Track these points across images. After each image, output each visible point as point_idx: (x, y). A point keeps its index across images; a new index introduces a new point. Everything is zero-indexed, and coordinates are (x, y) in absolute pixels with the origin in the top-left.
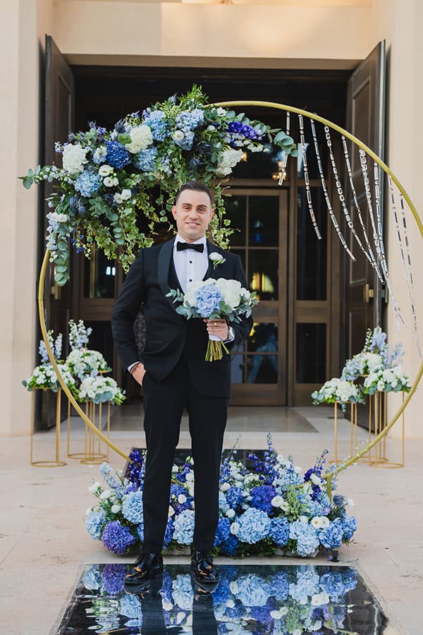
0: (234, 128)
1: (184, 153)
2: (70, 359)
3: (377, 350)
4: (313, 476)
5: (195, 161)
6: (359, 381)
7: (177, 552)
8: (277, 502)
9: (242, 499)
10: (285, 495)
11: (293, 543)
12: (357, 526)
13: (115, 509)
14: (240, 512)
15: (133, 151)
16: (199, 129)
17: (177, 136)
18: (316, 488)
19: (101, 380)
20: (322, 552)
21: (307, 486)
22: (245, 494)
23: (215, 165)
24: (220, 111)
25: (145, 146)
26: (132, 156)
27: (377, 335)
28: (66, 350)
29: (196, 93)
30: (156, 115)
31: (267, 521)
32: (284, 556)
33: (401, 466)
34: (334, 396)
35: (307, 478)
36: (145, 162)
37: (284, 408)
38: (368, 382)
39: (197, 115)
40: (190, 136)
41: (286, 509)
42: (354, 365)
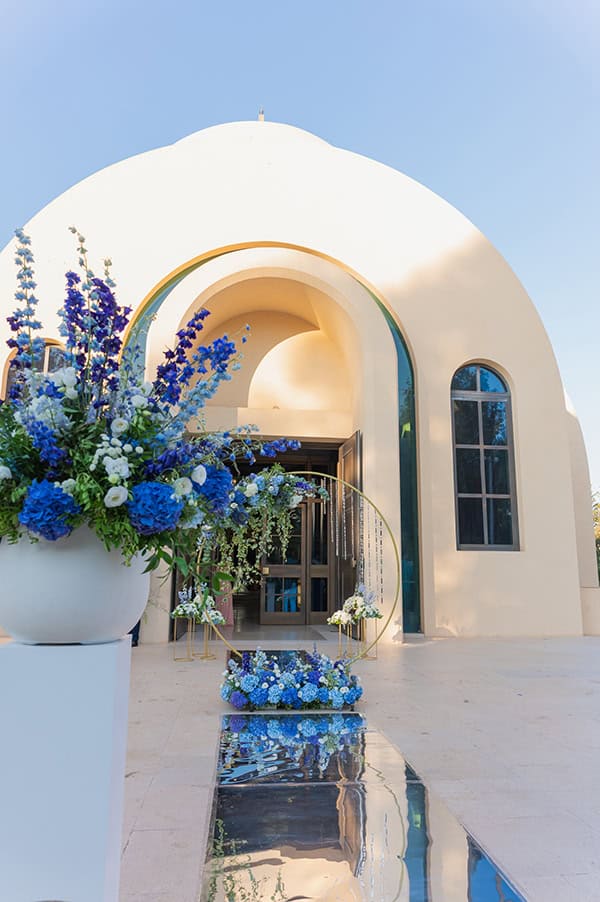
0: (299, 485)
1: (274, 497)
2: (195, 600)
3: (361, 595)
4: (339, 665)
5: (279, 501)
6: (352, 612)
7: (269, 707)
8: (322, 679)
9: (303, 678)
10: (326, 675)
11: (331, 702)
12: (363, 691)
13: (237, 685)
14: (302, 685)
15: (248, 496)
16: (281, 485)
17: (271, 489)
18: (341, 671)
19: (213, 613)
20: (345, 706)
21: (336, 670)
22: (305, 675)
23: (288, 503)
24: (292, 476)
25: (254, 493)
26: (247, 498)
27: (360, 588)
28: (194, 595)
29: (277, 467)
30: (260, 477)
31: (317, 690)
32: (326, 709)
33: (375, 659)
34: (339, 620)
35: (336, 666)
36: (253, 502)
37: (303, 627)
38: (357, 613)
39: (281, 478)
40: (277, 488)
41: (327, 684)
42: (348, 603)
